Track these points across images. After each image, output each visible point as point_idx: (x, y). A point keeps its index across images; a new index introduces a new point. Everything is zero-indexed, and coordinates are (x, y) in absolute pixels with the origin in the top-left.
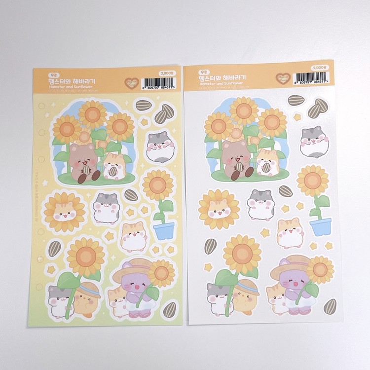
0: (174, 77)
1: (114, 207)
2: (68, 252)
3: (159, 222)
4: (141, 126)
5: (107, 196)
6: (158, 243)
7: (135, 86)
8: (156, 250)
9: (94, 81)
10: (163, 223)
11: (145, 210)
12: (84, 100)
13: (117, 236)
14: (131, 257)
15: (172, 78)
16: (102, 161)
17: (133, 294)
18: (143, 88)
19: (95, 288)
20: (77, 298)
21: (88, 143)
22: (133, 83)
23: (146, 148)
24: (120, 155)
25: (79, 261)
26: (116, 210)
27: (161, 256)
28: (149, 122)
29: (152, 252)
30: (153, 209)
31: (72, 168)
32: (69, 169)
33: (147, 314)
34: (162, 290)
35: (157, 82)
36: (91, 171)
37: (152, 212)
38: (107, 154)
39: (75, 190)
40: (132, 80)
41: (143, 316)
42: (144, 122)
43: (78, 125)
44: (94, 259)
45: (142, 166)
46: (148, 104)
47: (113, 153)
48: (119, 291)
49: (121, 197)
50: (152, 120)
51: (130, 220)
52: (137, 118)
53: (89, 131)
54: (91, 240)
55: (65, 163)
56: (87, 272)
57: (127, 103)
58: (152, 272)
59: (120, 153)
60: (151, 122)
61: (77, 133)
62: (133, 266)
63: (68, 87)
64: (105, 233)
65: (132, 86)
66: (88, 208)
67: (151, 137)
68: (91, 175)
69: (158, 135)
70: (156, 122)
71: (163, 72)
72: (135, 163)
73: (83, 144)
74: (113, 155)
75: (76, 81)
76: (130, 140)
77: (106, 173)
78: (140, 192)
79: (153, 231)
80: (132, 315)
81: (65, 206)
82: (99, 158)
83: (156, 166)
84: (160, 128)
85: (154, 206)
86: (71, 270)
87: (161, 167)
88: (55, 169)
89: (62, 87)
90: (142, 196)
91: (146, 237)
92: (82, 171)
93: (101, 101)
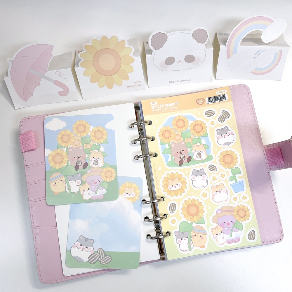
0: (226, 93)
1: (204, 177)
2: (181, 209)
3: (234, 182)
4: (211, 125)
5: (198, 171)
6: (236, 195)
7: (203, 103)
8: (235, 199)
9: (178, 104)
10: (236, 182)
11: (223, 176)
12: (174, 116)
13: (209, 194)
14: (220, 206)
15: (224, 95)
16: (191, 150)
17: (227, 228)
18: (208, 103)
19: (203, 229)
20: (193, 236)
21: (181, 140)
22: (201, 102)
23: (216, 138)
24: (201, 145)
25: (189, 213)
26: (205, 179)
27: (239, 202)
28: (215, 123)
29: (233, 201)
30: (228, 174)
31: (174, 157)
32: (172, 158)
33: (237, 240)
34: (244, 223)
35: (216, 98)
36: (185, 157)
37: (228, 176)
38: (193, 145)
39: (178, 170)
40: (200, 100)
41: (235, 242)
42: (212, 123)
43: (173, 131)
44: (198, 211)
45: (216, 149)
46: (213, 112)
47: (197, 144)
48: (217, 228)
49: (207, 170)
50: (217, 121)
51: (215, 183)
52: (207, 121)
53: (180, 133)
54: (193, 199)
55: (170, 155)
56: (196, 219)
57: (200, 114)
58: (235, 213)
59: (201, 144)
60: (217, 122)
61: (173, 136)
62: (223, 212)
63: (163, 109)
64: (202, 193)
65: (201, 103)
66: (188, 180)
67: (218, 131)
68: (186, 159)
69: (222, 129)
70: (220, 122)
71: (219, 92)
72: (211, 149)
73: (178, 142)
74: (197, 145)
75: (167, 105)
76: (206, 135)
77: (194, 157)
78: (218, 165)
79: (231, 188)
80: (229, 242)
81: (174, 181)
82: (189, 149)
83: (224, 148)
84: (223, 125)
85: (228, 172)
86: (185, 220)
87: (227, 148)
88: (164, 160)
89: (160, 110)
90: (219, 167)
91: (227, 192)
92: (180, 158)
93: (184, 115)
